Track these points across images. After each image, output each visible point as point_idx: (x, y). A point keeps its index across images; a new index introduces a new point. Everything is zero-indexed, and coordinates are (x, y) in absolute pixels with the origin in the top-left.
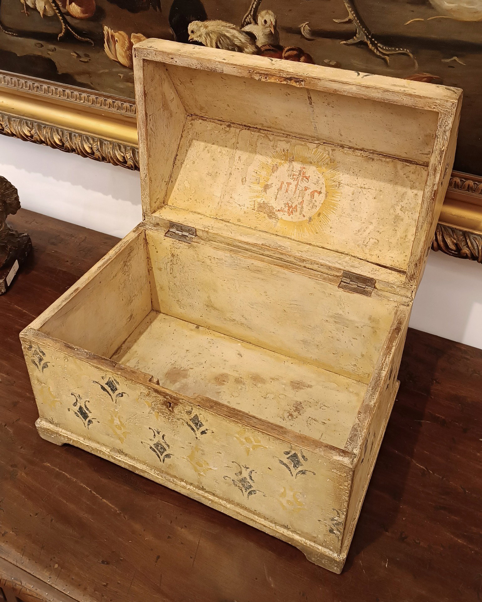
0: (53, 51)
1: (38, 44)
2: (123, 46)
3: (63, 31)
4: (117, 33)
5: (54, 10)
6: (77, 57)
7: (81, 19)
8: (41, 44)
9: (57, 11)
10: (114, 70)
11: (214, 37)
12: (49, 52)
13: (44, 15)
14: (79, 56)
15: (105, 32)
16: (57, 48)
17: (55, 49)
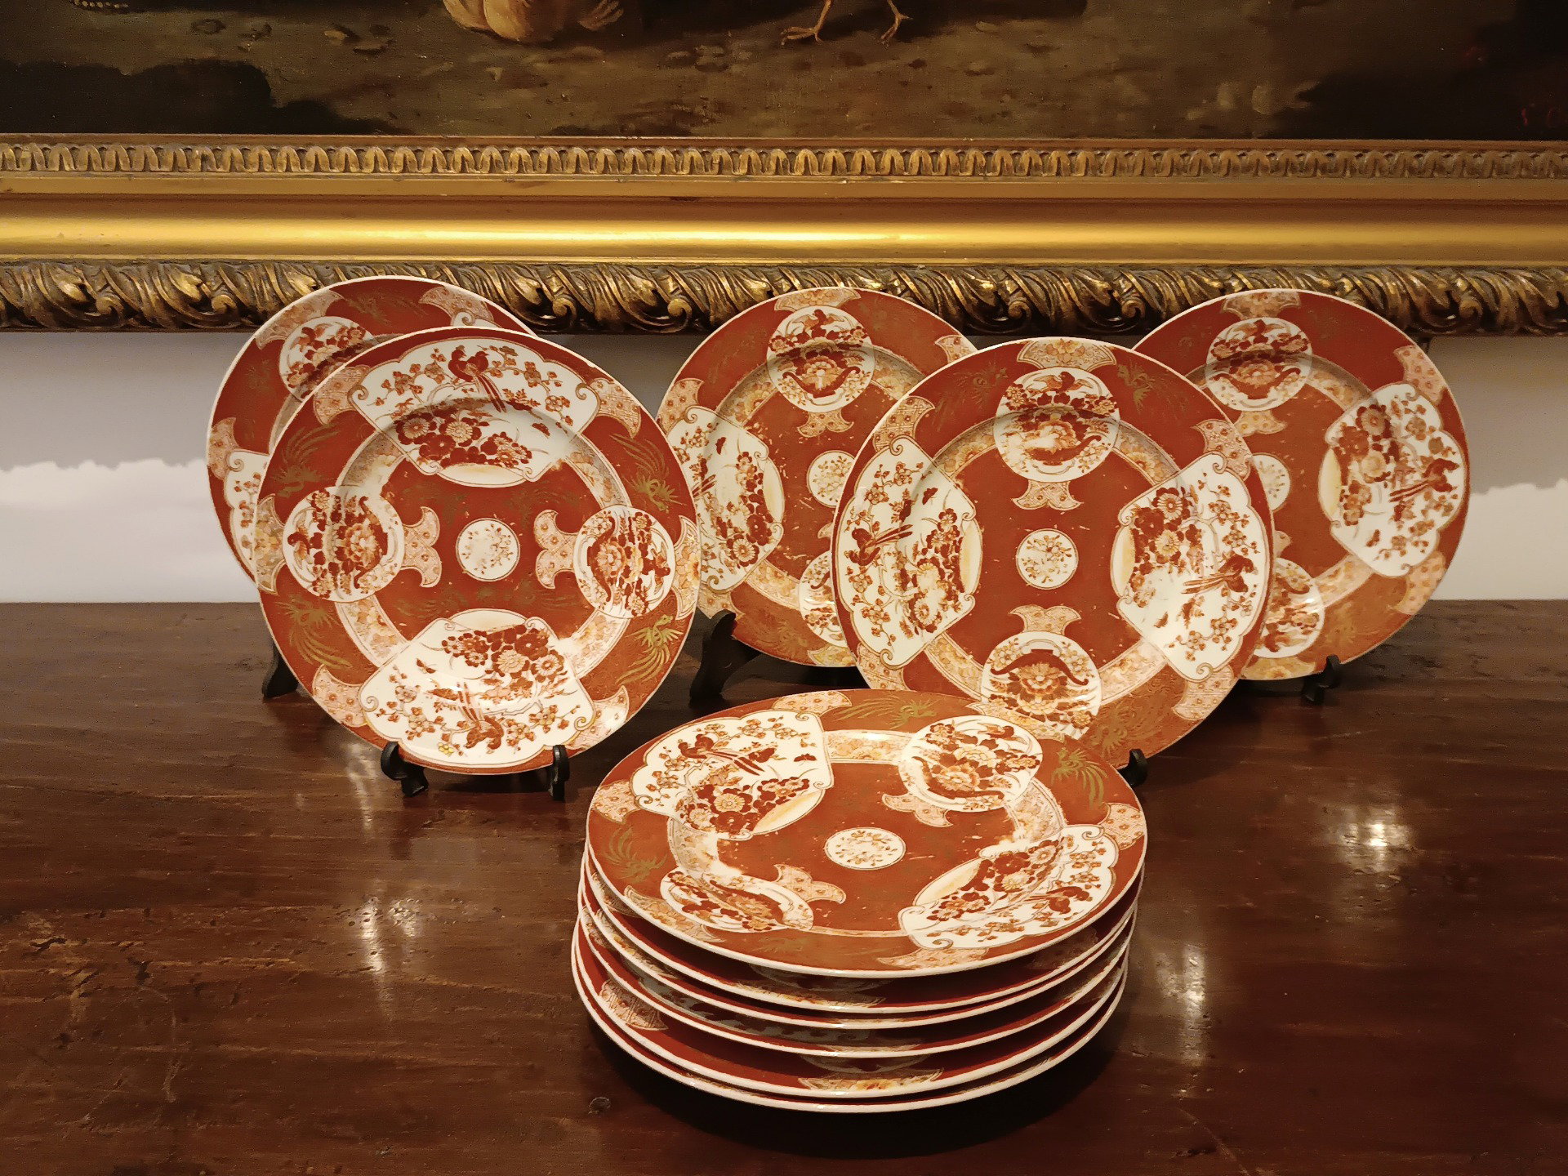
0: (259, 36)
1: (203, 22)
6: (346, 41)
8: (217, 22)
10: (473, 59)
12: (248, 44)
14: (352, 37)
16: (274, 24)
17: (268, 28)
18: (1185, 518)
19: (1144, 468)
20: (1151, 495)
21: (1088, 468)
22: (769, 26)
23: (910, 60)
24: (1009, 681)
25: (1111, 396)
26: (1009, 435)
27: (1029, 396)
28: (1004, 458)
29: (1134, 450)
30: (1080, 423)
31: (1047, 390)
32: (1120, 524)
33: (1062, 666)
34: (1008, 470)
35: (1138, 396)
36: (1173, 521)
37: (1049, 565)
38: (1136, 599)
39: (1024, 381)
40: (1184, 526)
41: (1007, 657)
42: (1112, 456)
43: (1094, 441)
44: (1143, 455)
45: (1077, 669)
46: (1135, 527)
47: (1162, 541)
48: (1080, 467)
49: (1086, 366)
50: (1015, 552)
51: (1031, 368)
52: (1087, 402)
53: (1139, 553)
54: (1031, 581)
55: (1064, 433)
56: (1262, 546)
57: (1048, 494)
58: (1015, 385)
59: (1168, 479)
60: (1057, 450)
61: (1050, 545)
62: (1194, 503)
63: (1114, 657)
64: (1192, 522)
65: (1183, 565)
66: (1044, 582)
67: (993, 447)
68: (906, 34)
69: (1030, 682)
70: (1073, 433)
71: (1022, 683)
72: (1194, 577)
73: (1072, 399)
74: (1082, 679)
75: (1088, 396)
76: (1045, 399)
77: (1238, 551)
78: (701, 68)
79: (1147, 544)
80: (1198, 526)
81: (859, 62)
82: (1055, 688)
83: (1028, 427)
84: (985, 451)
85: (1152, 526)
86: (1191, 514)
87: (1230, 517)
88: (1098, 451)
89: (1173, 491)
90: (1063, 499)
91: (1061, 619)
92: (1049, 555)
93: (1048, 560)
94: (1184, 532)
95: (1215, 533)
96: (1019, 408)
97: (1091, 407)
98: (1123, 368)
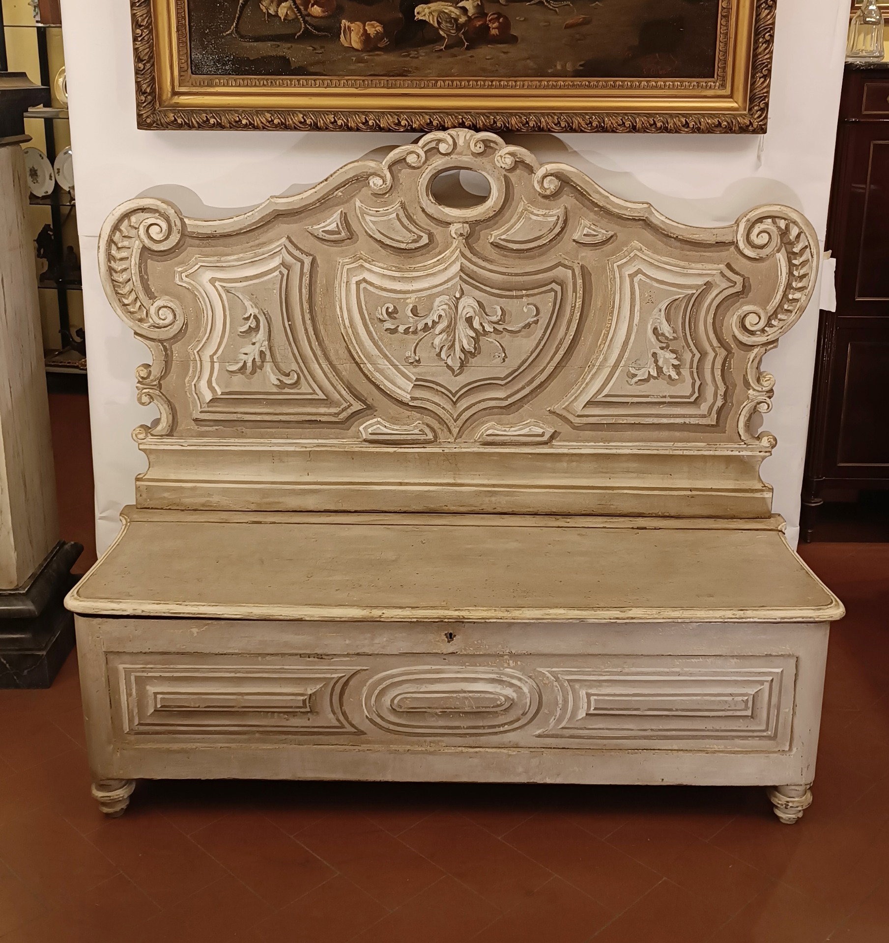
0: (289, 49)
1: (274, 45)
2: (357, 34)
3: (302, 30)
4: (353, 24)
5: (296, 14)
6: (313, 50)
7: (321, 17)
8: (278, 45)
9: (298, 14)
10: (348, 55)
11: (435, 14)
12: (285, 50)
13: (284, 19)
14: (315, 49)
15: (342, 25)
16: (294, 45)
17: (292, 46)
22: (431, 46)
23: (470, 55)
68: (468, 48)
78: (411, 58)
81: (455, 56)
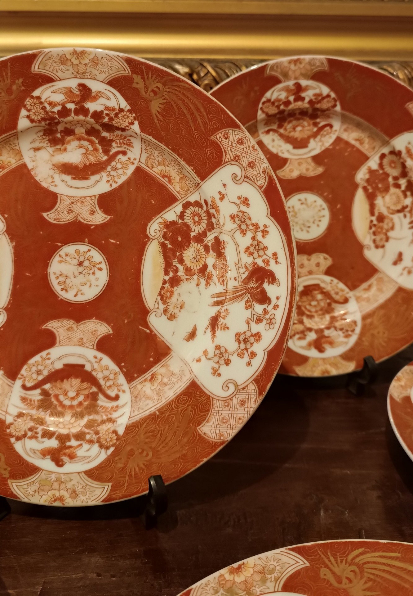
18: (210, 231)
19: (170, 182)
20: (178, 208)
21: (116, 183)
24: (40, 397)
25: (129, 107)
26: (37, 149)
27: (48, 108)
28: (33, 173)
29: (159, 164)
30: (104, 138)
31: (66, 102)
32: (148, 238)
33: (94, 381)
34: (37, 185)
35: (155, 106)
36: (199, 233)
37: (81, 279)
38: (165, 311)
39: (42, 92)
40: (210, 238)
41: (39, 372)
42: (138, 170)
43: (120, 156)
44: (168, 169)
45: (108, 384)
46: (163, 240)
47: (189, 254)
48: (108, 181)
49: (102, 77)
50: (46, 265)
51: (48, 80)
52: (107, 115)
53: (168, 267)
54: (63, 295)
55: (91, 148)
56: (283, 257)
57: (77, 208)
58: (32, 97)
59: (192, 193)
60: (85, 165)
61: (82, 259)
62: (216, 215)
63: (145, 371)
64: (216, 234)
65: (210, 277)
66: (76, 295)
67: (21, 162)
69: (61, 398)
70: (100, 147)
71: (53, 399)
72: (220, 289)
73: (91, 111)
74: (112, 394)
75: (107, 108)
76: (65, 112)
77: (260, 262)
79: (175, 256)
80: (222, 238)
82: (86, 404)
83: (54, 142)
84: (13, 166)
85: (180, 239)
86: (215, 226)
87: (251, 227)
88: (125, 166)
89: (197, 204)
90: (92, 213)
91: (94, 332)
92: (81, 269)
93: (80, 273)
94: (210, 244)
95: (237, 245)
96: (40, 121)
97: (111, 119)
98: (137, 79)
